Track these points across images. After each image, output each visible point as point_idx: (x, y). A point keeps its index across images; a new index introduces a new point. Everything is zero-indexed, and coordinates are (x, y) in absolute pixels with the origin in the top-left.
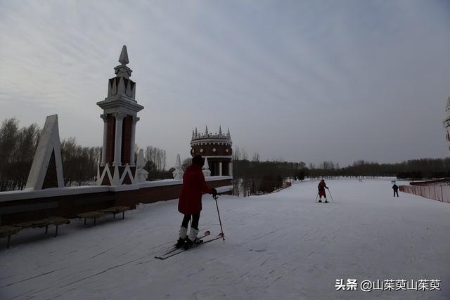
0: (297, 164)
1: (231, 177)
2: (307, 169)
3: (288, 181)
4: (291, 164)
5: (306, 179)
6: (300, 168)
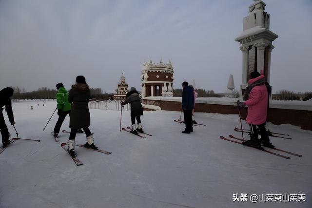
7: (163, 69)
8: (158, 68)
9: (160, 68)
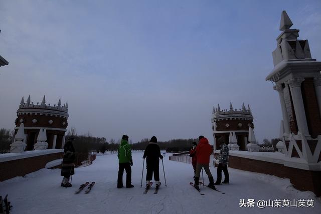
0: (99, 138)
1: (63, 150)
2: (107, 143)
3: (92, 153)
4: (94, 138)
5: (107, 152)
6: (101, 142)
7: (233, 115)
8: (227, 116)
9: (230, 115)
